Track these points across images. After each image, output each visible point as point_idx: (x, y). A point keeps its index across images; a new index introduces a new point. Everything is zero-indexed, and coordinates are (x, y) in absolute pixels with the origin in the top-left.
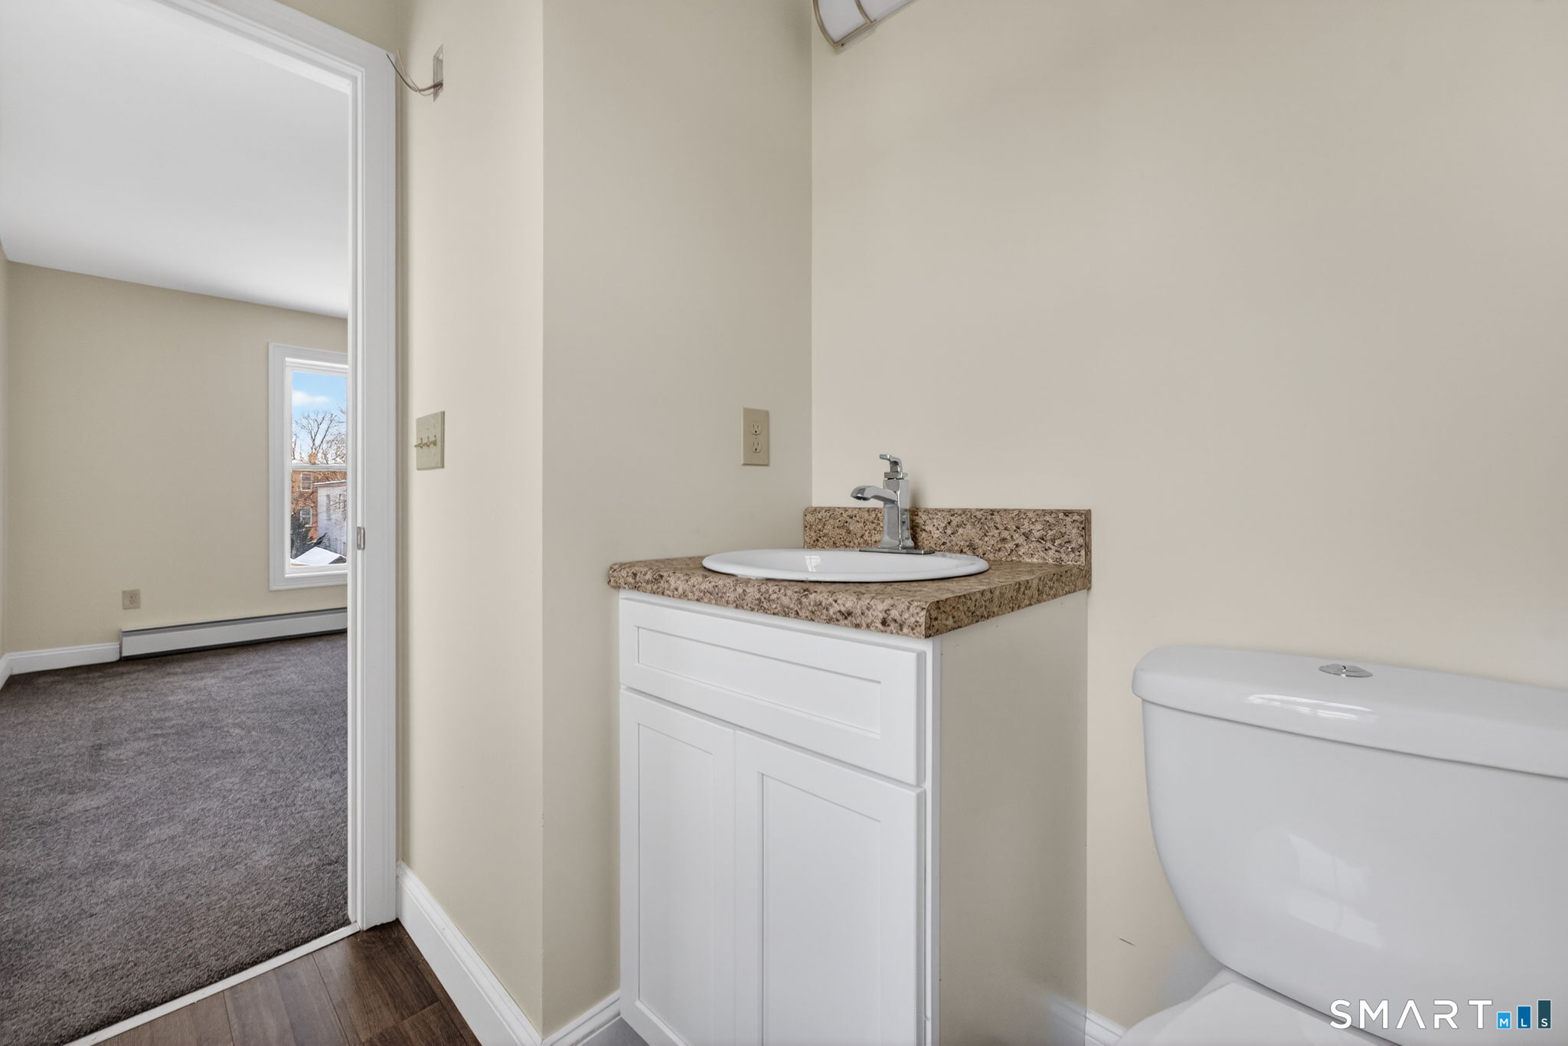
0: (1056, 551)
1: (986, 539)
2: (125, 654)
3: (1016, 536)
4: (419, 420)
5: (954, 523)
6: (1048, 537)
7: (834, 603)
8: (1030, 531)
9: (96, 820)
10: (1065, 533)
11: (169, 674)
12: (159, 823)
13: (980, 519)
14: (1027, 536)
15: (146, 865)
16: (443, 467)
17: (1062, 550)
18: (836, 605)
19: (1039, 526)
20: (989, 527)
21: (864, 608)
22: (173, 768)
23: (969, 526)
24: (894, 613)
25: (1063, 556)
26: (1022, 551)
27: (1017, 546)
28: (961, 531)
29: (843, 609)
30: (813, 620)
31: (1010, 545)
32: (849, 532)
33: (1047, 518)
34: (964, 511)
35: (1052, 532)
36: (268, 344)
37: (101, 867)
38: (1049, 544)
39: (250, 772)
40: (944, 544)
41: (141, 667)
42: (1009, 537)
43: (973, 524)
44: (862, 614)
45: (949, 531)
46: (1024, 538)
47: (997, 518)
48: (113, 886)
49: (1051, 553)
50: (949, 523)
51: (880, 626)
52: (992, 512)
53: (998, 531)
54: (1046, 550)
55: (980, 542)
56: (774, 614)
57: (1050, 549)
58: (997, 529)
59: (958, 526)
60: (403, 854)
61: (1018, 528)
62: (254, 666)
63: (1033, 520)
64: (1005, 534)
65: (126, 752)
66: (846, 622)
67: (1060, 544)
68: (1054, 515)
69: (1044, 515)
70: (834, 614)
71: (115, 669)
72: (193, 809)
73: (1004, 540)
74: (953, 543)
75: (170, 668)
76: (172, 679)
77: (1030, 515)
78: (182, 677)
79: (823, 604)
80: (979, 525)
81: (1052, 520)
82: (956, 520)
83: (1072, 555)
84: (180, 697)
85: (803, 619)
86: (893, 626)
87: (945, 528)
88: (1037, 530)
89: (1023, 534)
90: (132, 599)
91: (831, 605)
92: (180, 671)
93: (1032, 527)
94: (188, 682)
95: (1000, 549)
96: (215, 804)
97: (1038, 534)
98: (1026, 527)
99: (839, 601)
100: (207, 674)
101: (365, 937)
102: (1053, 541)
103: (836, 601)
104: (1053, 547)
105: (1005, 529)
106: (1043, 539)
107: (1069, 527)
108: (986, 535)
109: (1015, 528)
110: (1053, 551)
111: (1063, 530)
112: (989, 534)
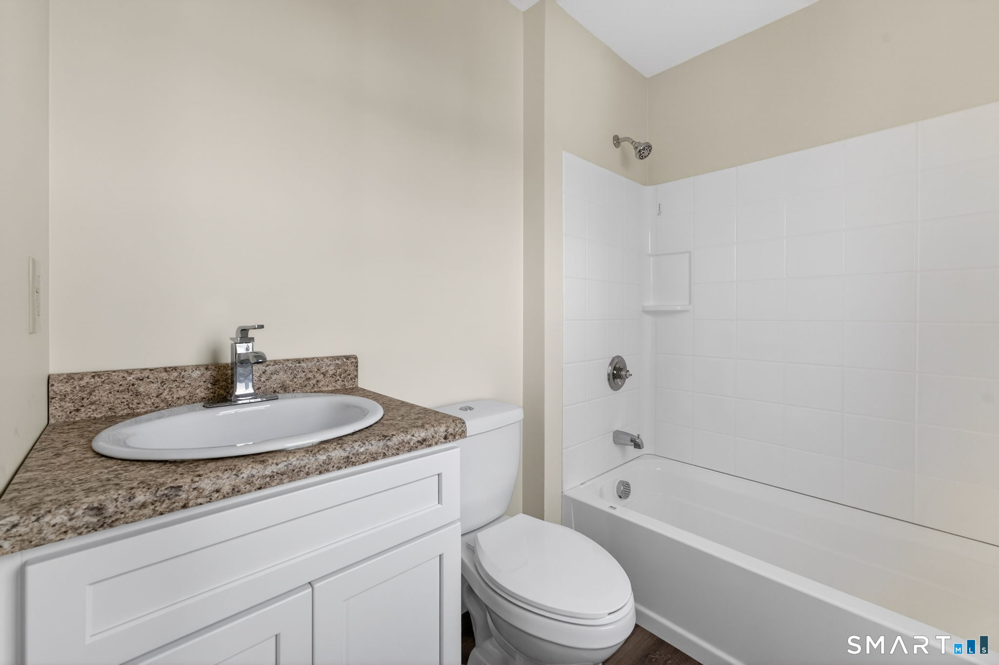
0: (342, 381)
1: (295, 380)
3: (317, 375)
5: (269, 372)
6: (338, 373)
7: (412, 437)
8: (327, 371)
13: (290, 367)
14: (324, 374)
18: (414, 438)
20: (297, 372)
21: (433, 433)
23: (281, 373)
24: (451, 430)
25: (346, 383)
26: (320, 384)
27: (318, 381)
28: (274, 377)
29: (420, 439)
30: (398, 454)
31: (313, 382)
32: (137, 394)
33: (337, 362)
35: (340, 370)
42: (312, 377)
43: (285, 371)
44: (433, 437)
45: (264, 379)
46: (322, 376)
47: (303, 364)
49: (338, 383)
50: (264, 373)
51: (443, 440)
52: (299, 361)
53: (304, 374)
54: (336, 381)
55: (291, 383)
56: (363, 463)
57: (339, 380)
58: (304, 372)
59: (271, 374)
61: (318, 370)
63: (328, 363)
64: (310, 375)
66: (423, 446)
68: (341, 359)
69: (335, 360)
70: (414, 445)
73: (308, 379)
74: (267, 387)
77: (326, 360)
79: (405, 441)
80: (289, 371)
81: (340, 362)
82: (270, 369)
83: (351, 382)
85: (392, 456)
86: (451, 437)
88: (331, 370)
89: (322, 373)
91: (411, 439)
93: (328, 368)
95: (305, 385)
97: (331, 372)
98: (323, 370)
99: (415, 435)
102: (340, 375)
103: (413, 436)
104: (340, 379)
105: (310, 372)
106: (335, 375)
107: (349, 366)
108: (295, 378)
109: (316, 370)
110: (340, 381)
111: (346, 368)
112: (299, 376)
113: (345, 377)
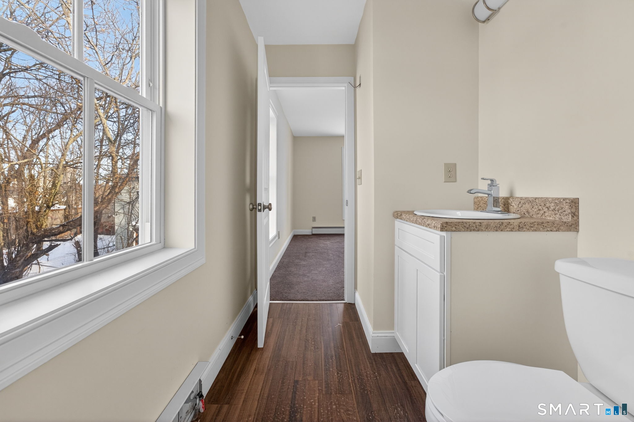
0: (560, 215)
1: (533, 209)
2: (313, 233)
3: (544, 208)
4: (358, 171)
6: (557, 209)
8: (550, 207)
9: (304, 266)
10: (563, 207)
11: (320, 239)
12: (314, 270)
13: (531, 201)
15: (311, 277)
16: (361, 184)
17: (562, 215)
19: (553, 205)
20: (534, 205)
22: (318, 260)
25: (562, 217)
26: (546, 214)
27: (544, 212)
28: (524, 206)
31: (542, 212)
34: (526, 198)
35: (558, 207)
36: (342, 148)
37: (304, 275)
38: (557, 212)
39: (332, 265)
40: (518, 211)
41: (315, 237)
43: (528, 203)
45: (520, 206)
46: (547, 209)
47: (537, 201)
48: (306, 279)
49: (558, 216)
50: (520, 203)
52: (536, 199)
53: (537, 206)
54: (556, 214)
59: (523, 204)
60: (356, 288)
62: (338, 240)
63: (551, 202)
64: (540, 208)
65: (311, 254)
67: (561, 212)
68: (559, 200)
69: (555, 200)
71: (311, 237)
72: (320, 269)
73: (539, 210)
74: (521, 211)
75: (321, 238)
76: (320, 241)
77: (550, 200)
78: (323, 241)
80: (530, 204)
81: (558, 202)
82: (522, 202)
83: (565, 217)
84: (322, 245)
87: (519, 205)
88: (552, 206)
89: (547, 207)
90: (314, 219)
92: (323, 239)
93: (550, 205)
94: (324, 242)
95: (538, 213)
96: (324, 269)
97: (552, 208)
98: (548, 205)
100: (328, 241)
101: (347, 304)
102: (558, 211)
104: (558, 213)
105: (540, 205)
106: (555, 210)
107: (565, 205)
108: (533, 208)
109: (544, 205)
110: (558, 215)
111: (562, 206)
112: (534, 207)
113: (561, 213)
